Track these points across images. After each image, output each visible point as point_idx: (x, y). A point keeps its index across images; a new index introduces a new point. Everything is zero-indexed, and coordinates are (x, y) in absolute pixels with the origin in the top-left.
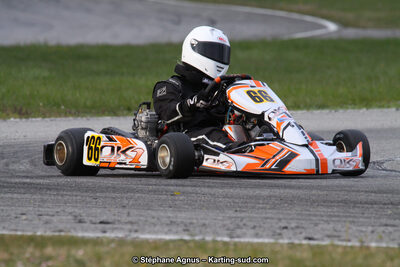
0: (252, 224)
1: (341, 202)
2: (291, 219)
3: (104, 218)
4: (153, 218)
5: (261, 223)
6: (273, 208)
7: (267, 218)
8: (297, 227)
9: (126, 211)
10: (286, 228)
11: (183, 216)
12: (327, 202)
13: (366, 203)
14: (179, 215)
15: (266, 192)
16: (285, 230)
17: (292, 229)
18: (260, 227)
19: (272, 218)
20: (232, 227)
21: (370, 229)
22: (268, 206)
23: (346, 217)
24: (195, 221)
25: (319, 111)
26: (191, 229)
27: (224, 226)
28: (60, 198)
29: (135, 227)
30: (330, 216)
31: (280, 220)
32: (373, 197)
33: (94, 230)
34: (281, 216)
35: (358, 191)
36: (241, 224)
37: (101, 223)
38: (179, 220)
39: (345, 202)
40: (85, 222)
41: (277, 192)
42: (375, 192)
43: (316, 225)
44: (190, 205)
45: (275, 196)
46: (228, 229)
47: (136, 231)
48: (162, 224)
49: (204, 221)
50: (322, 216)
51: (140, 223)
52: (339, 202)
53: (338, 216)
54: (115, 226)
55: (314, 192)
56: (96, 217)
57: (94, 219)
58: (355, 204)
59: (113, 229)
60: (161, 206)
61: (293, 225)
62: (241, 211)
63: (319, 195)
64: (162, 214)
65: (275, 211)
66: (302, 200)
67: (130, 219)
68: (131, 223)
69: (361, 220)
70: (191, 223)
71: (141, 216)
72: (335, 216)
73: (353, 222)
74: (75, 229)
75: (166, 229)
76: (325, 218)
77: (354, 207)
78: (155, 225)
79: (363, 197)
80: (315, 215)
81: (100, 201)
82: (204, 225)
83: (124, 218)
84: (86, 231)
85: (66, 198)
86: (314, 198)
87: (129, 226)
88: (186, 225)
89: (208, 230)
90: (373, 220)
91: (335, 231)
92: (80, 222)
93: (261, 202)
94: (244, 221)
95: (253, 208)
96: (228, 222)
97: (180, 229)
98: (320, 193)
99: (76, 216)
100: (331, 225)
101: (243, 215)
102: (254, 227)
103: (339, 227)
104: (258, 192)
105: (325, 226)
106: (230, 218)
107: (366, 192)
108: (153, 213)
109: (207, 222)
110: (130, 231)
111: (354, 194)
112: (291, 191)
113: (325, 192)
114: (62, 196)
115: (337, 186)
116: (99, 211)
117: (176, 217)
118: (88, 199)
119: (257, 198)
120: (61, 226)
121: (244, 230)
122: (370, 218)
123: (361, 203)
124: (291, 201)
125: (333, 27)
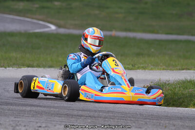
1: (66, 115)
2: (43, 122)
5: (28, 124)
6: (33, 117)
7: (31, 121)
10: (40, 127)
13: (77, 116)
15: (28, 108)
19: (33, 122)
20: (14, 125)
22: (30, 116)
25: (49, 69)
31: (37, 123)
32: (80, 113)
34: (37, 121)
35: (73, 110)
39: (67, 115)
41: (34, 108)
42: (80, 110)
45: (33, 111)
52: (64, 115)
55: (52, 109)
58: (72, 116)
62: (17, 118)
63: (54, 111)
65: (34, 118)
66: (46, 113)
76: (59, 123)
77: (72, 118)
79: (75, 113)
80: (54, 121)
86: (52, 112)
89: (3, 126)
93: (26, 113)
94: (20, 123)
95: (23, 116)
98: (54, 109)
101: (19, 119)
104: (24, 108)
106: (13, 121)
107: (77, 110)
111: (71, 111)
112: (41, 108)
113: (57, 110)
115: (63, 107)
119: (24, 111)
121: (20, 127)
123: (75, 116)
124: (41, 113)
125: (53, 27)
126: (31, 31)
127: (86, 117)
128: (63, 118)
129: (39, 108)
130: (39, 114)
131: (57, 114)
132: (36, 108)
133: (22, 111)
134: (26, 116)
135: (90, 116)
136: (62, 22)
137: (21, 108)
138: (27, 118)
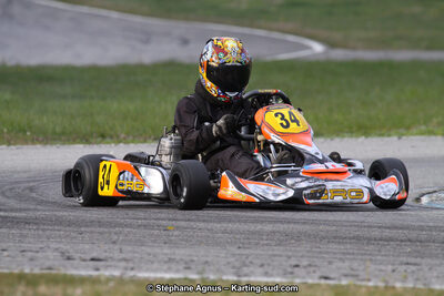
0: (259, 262)
1: (354, 238)
2: (302, 257)
3: (94, 255)
4: (149, 254)
5: (269, 261)
6: (279, 245)
7: (275, 255)
8: (310, 265)
9: (117, 247)
10: (297, 266)
11: (181, 253)
12: (337, 239)
13: (381, 239)
14: (177, 251)
15: (269, 227)
16: (296, 269)
17: (305, 267)
18: (269, 265)
19: (281, 256)
20: (237, 264)
21: (390, 268)
22: (273, 243)
23: (362, 254)
24: (195, 258)
26: (193, 267)
27: (229, 263)
28: (40, 232)
29: (131, 265)
30: (344, 253)
31: (289, 257)
32: (387, 233)
33: (85, 268)
34: (290, 254)
36: (247, 262)
37: (93, 260)
38: (178, 258)
39: (358, 239)
40: (73, 259)
41: (282, 227)
42: (389, 228)
43: (330, 263)
44: (187, 241)
45: (279, 232)
46: (234, 267)
47: (132, 269)
48: (159, 262)
49: (205, 259)
50: (335, 253)
51: (136, 260)
52: (350, 238)
53: (353, 254)
54: (108, 263)
56: (84, 253)
57: (83, 256)
58: (369, 240)
59: (107, 267)
60: (155, 241)
61: (305, 263)
63: (328, 231)
64: (157, 250)
65: (281, 248)
66: (310, 235)
67: (123, 256)
68: (125, 260)
69: (379, 258)
70: (192, 261)
71: (134, 252)
72: (349, 254)
73: (371, 260)
74: (65, 267)
75: (165, 267)
76: (338, 256)
77: (368, 244)
78: (152, 262)
79: (376, 233)
80: (327, 253)
81: (87, 236)
82: (206, 262)
83: (117, 255)
84: (76, 268)
85: (48, 233)
86: (323, 234)
87: (123, 264)
88: (186, 263)
89: (212, 268)
90: (392, 258)
91: (352, 269)
92: (69, 258)
93: (265, 237)
94: (250, 259)
95: (257, 244)
96: (233, 259)
97: (181, 267)
98: (328, 228)
99: (63, 253)
100: (347, 264)
101: (247, 252)
102: (262, 266)
103: (355, 265)
104: (259, 227)
105: (340, 264)
106: (234, 255)
107: (379, 227)
108: (149, 250)
109: (209, 259)
110: (126, 269)
111: (366, 229)
112: (296, 226)
113: (334, 228)
114: (43, 230)
116: (87, 247)
117: (174, 254)
118: (73, 235)
119: (260, 233)
120: (48, 264)
121: (252, 269)
122: (388, 256)
123: (375, 240)
124: (298, 238)
125: (318, 48)
126: (269, 59)
127: (402, 241)
128: (348, 246)
129: (291, 226)
130: (292, 238)
131: (335, 238)
132: (286, 226)
133: (253, 233)
134: (263, 245)
135: (410, 240)
136: (337, 36)
137: (252, 227)
138: (266, 247)
